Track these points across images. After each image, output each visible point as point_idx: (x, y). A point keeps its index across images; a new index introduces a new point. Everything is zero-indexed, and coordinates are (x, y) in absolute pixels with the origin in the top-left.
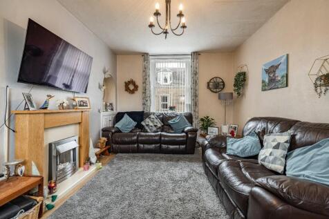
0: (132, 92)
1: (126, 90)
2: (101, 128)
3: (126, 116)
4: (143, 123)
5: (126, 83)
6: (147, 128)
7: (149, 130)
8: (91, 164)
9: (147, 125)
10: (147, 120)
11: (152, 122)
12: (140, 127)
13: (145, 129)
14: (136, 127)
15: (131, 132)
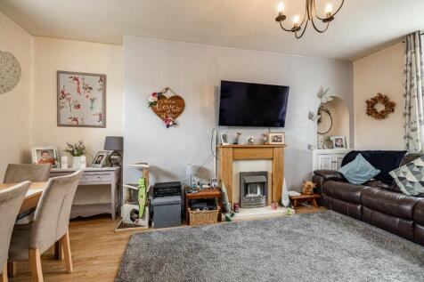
0: (382, 116)
1: (369, 114)
2: (314, 170)
3: (360, 158)
4: (393, 174)
5: (368, 102)
6: (400, 184)
7: (403, 189)
8: (281, 205)
9: (401, 179)
10: (404, 168)
11: (415, 173)
12: (385, 179)
13: (396, 186)
14: (377, 178)
15: (365, 184)
